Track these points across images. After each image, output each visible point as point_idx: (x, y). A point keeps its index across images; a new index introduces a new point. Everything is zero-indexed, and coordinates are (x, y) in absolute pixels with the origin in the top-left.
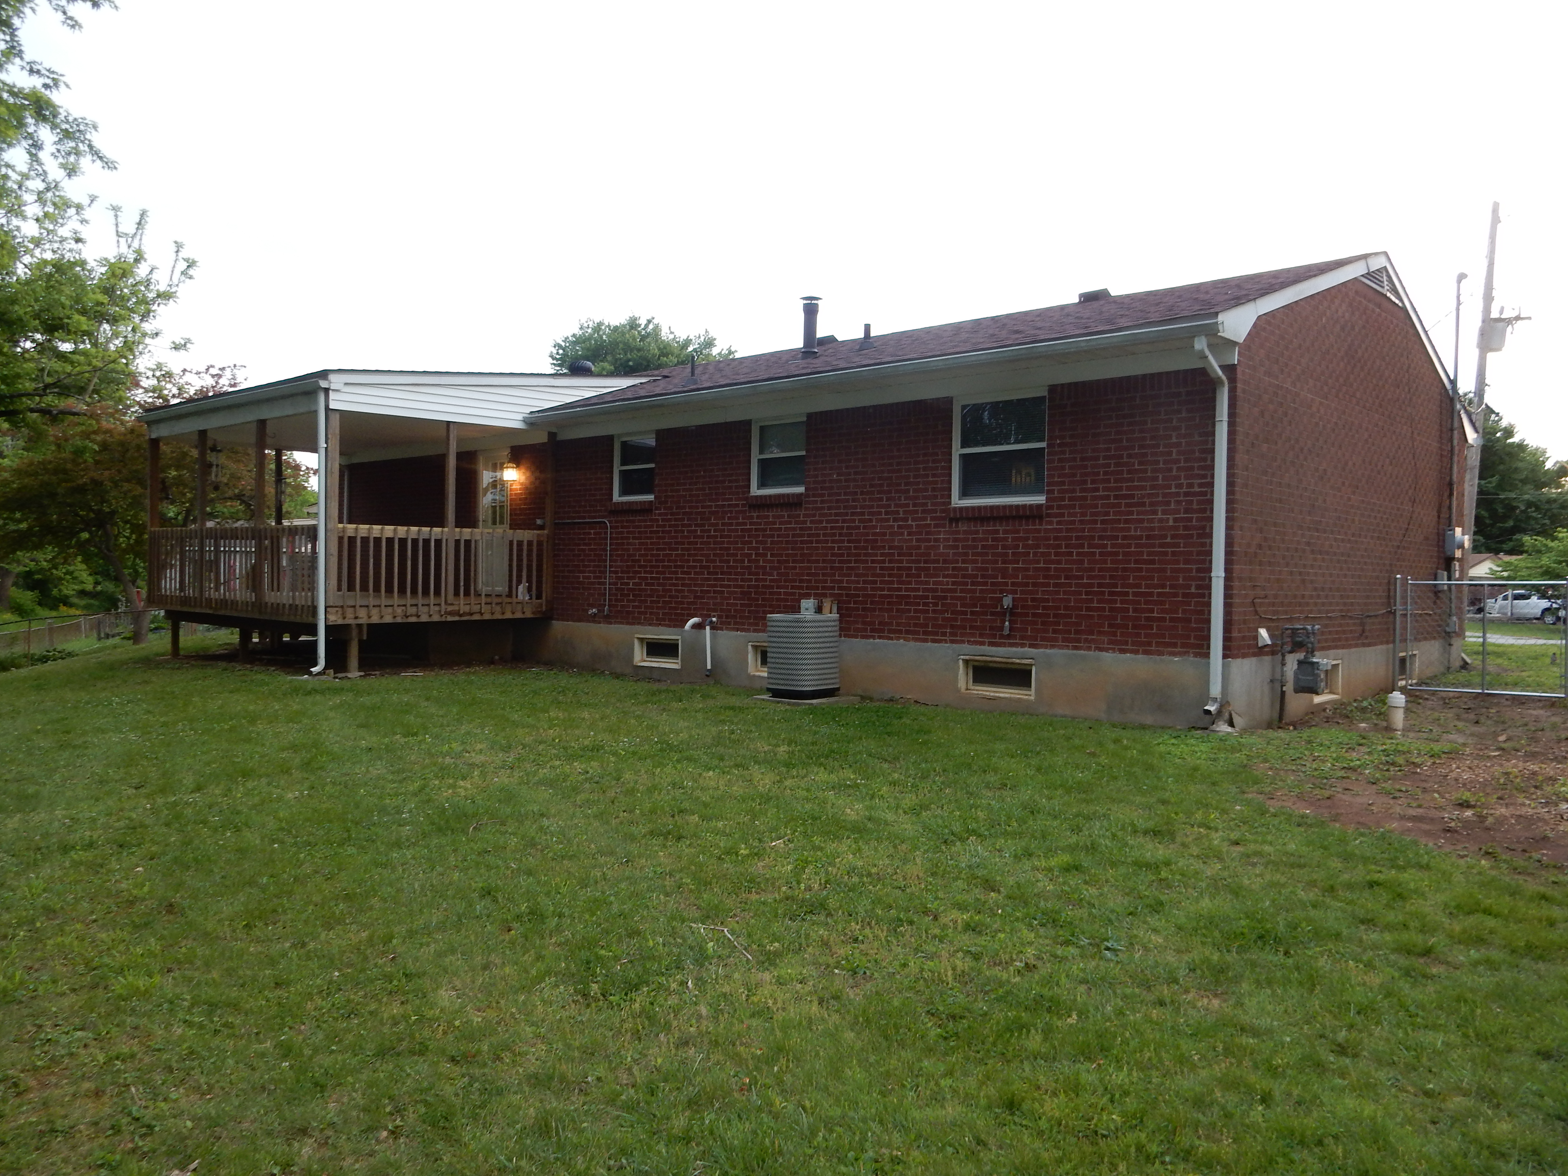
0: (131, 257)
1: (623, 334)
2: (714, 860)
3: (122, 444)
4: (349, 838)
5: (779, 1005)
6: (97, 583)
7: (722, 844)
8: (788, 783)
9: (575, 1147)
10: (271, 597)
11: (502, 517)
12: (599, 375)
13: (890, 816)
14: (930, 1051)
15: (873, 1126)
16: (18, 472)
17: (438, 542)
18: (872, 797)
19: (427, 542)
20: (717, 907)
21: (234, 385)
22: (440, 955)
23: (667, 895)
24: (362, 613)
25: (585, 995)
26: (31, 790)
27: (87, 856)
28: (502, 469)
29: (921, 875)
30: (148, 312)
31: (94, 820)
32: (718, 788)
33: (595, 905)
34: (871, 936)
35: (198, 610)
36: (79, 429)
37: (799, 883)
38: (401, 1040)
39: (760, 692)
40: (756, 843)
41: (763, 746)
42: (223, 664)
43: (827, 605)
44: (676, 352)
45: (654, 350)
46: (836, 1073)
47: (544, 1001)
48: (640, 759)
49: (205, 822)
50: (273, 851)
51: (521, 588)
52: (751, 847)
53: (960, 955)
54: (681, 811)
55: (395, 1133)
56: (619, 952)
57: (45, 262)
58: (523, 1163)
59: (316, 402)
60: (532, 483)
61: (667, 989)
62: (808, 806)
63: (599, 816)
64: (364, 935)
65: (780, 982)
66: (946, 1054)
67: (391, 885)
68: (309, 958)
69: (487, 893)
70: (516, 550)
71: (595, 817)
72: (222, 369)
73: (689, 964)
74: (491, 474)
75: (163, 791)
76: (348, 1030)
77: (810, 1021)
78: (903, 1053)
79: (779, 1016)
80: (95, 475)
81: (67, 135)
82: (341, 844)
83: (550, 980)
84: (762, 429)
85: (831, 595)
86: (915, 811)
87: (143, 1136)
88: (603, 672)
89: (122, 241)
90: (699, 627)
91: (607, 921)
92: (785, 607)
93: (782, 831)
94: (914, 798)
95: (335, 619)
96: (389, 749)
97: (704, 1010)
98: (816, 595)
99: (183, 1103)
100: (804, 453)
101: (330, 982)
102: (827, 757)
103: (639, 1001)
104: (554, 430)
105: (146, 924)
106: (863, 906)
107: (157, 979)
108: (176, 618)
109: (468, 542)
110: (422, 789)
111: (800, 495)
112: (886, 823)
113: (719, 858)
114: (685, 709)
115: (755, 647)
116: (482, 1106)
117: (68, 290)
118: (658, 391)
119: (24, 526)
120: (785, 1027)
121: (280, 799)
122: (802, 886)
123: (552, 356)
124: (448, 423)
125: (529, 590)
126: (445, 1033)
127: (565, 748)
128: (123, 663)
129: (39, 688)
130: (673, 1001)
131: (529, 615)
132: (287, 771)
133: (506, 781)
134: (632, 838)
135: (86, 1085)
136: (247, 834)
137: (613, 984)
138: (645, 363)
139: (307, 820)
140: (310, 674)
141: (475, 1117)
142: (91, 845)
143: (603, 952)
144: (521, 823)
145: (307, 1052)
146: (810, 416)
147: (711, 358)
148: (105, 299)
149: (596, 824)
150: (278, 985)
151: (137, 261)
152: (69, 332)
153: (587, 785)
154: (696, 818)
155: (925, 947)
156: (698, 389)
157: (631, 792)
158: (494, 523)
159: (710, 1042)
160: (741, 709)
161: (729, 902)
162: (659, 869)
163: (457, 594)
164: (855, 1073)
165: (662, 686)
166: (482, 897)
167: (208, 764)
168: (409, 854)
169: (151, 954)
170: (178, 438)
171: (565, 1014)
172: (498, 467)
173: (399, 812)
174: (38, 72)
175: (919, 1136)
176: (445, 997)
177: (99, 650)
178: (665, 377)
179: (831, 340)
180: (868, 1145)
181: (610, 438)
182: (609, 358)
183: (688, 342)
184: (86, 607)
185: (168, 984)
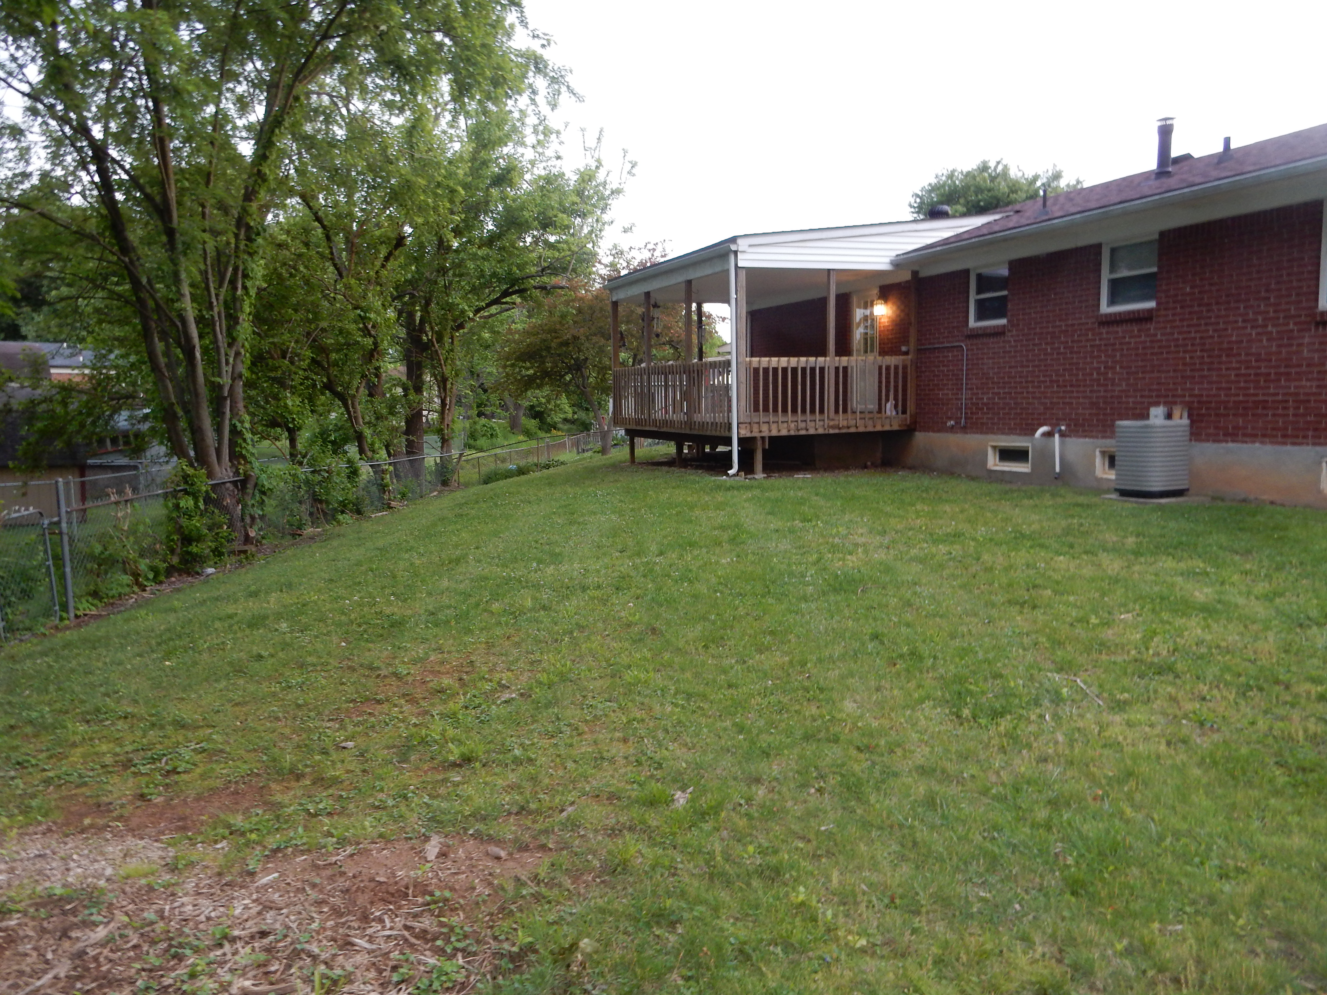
0: (593, 165)
1: (974, 177)
2: (1067, 626)
3: (591, 308)
4: (769, 592)
5: (1129, 741)
6: (574, 413)
7: (1074, 614)
8: (1137, 568)
9: (957, 819)
10: (697, 418)
11: (872, 345)
12: (954, 217)
13: (1241, 601)
14: (1277, 793)
15: (1221, 842)
16: (527, 333)
17: (822, 369)
18: (1223, 583)
19: (813, 370)
20: (1070, 662)
21: (665, 256)
22: (842, 677)
23: (1024, 649)
24: (765, 428)
25: (959, 717)
26: (557, 550)
27: (597, 593)
28: (872, 306)
29: (1273, 651)
30: (607, 205)
31: (598, 571)
32: (1068, 570)
33: (964, 652)
34: (1219, 696)
35: (647, 428)
36: (563, 299)
37: (1147, 649)
38: (820, 731)
39: (1108, 491)
40: (1106, 615)
41: (1111, 537)
42: (665, 468)
43: (1177, 412)
44: (1025, 188)
45: (1003, 187)
46: (1184, 799)
47: (926, 718)
48: (996, 544)
49: (669, 576)
50: (717, 598)
51: (888, 405)
52: (1101, 618)
53: (1313, 719)
54: (1035, 587)
55: (820, 790)
56: (985, 689)
57: (540, 177)
58: (917, 823)
59: (728, 261)
60: (898, 316)
61: (1028, 719)
62: (1156, 589)
63: (963, 587)
64: (787, 659)
65: (1129, 724)
66: (1293, 797)
67: (802, 626)
68: (749, 671)
69: (875, 637)
70: (884, 374)
71: (960, 587)
72: (656, 244)
73: (1046, 703)
74: (862, 311)
75: (638, 554)
76: (781, 721)
77: (1158, 757)
78: (1250, 792)
79: (1128, 749)
80: (574, 332)
81: (554, 80)
82: (763, 596)
83: (928, 704)
84: (1113, 251)
85: (1181, 403)
86: (1268, 598)
87: (656, 769)
88: (959, 475)
89: (588, 153)
90: (1049, 434)
91: (974, 664)
92: (1133, 415)
93: (1131, 606)
94: (1267, 585)
95: (745, 433)
96: (791, 531)
97: (1060, 738)
98: (1165, 403)
99: (678, 753)
100: (1155, 269)
101: (766, 688)
102: (1176, 548)
103: (1005, 724)
104: (916, 268)
105: (640, 640)
106: (1212, 672)
107: (652, 674)
108: (633, 434)
109: (845, 369)
110: (819, 560)
111: (1150, 311)
112: (1237, 606)
113: (1072, 625)
114: (1036, 506)
115: (1103, 453)
116: (883, 782)
117: (555, 197)
118: (1011, 225)
119: (531, 372)
120: (1135, 758)
121: (717, 563)
122: (1151, 652)
123: (911, 206)
124: (829, 270)
125: (896, 406)
126: (850, 730)
127: (931, 535)
128: (600, 468)
129: (550, 484)
130: (1032, 728)
131: (896, 427)
132: (720, 544)
133: (884, 557)
134: (993, 605)
135: (618, 734)
136: (697, 585)
137: (982, 710)
138: (995, 202)
139: (739, 578)
140: (728, 475)
141: (878, 789)
142: (599, 587)
143: (972, 687)
144: (898, 588)
145: (755, 731)
146: (1162, 234)
147: (1059, 191)
148: (577, 199)
149: (961, 592)
150: (730, 686)
151: (597, 167)
152: (556, 228)
153: (951, 563)
154: (1049, 592)
155: (1276, 710)
156: (1049, 220)
157: (989, 570)
158: (866, 352)
159: (1067, 761)
160: (1089, 506)
161: (1081, 659)
162: (1017, 631)
163: (837, 411)
164: (1200, 799)
165: (1014, 487)
166: (872, 640)
167: (665, 537)
168: (813, 606)
169: (645, 659)
170: (629, 300)
171: (943, 728)
172: (868, 304)
173: (803, 576)
174: (538, 36)
175: (1264, 857)
176: (849, 706)
177: (580, 460)
178: (1018, 212)
179: (1187, 158)
180: (1213, 855)
181: (966, 272)
182: (962, 201)
183: (1036, 178)
184: (569, 430)
185: (658, 679)
